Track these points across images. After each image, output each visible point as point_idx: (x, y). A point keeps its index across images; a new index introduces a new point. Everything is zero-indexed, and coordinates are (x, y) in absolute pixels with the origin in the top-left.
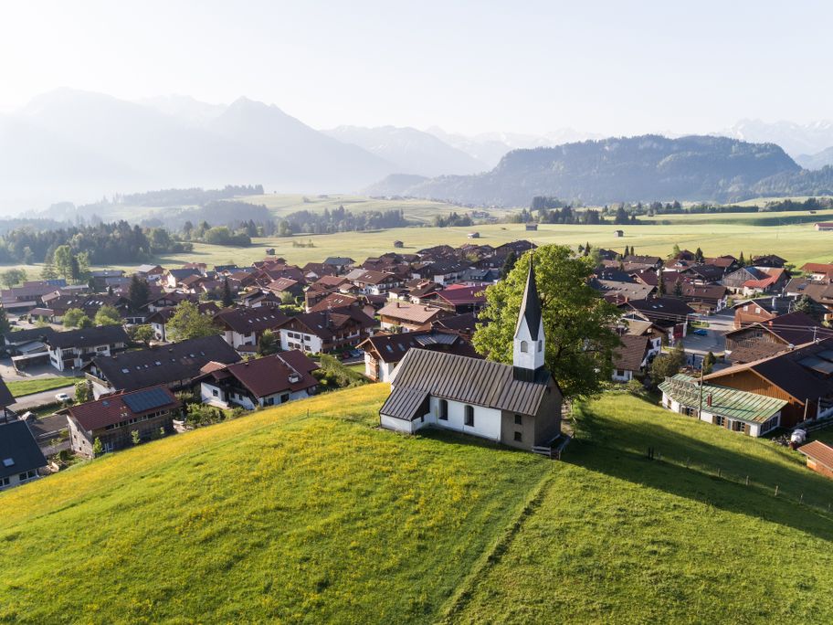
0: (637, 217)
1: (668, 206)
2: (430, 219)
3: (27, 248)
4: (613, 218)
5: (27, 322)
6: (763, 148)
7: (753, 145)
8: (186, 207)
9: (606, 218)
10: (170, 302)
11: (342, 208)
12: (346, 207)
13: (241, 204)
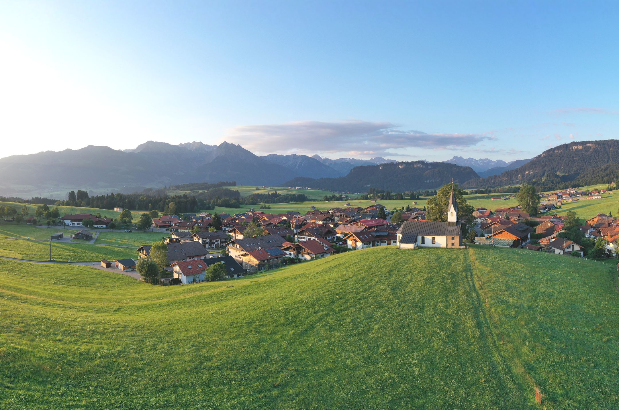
0: (420, 197)
1: (432, 192)
2: (322, 198)
3: (150, 205)
4: (409, 197)
5: (170, 231)
6: (465, 168)
7: (461, 167)
8: (201, 191)
9: (406, 197)
10: (232, 226)
11: (276, 193)
12: (278, 192)
13: (227, 190)
